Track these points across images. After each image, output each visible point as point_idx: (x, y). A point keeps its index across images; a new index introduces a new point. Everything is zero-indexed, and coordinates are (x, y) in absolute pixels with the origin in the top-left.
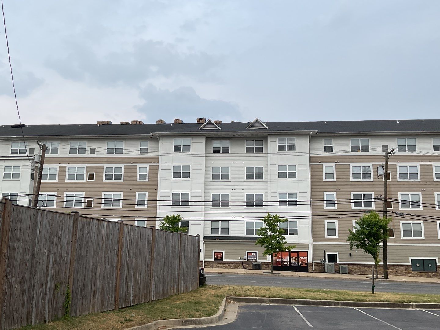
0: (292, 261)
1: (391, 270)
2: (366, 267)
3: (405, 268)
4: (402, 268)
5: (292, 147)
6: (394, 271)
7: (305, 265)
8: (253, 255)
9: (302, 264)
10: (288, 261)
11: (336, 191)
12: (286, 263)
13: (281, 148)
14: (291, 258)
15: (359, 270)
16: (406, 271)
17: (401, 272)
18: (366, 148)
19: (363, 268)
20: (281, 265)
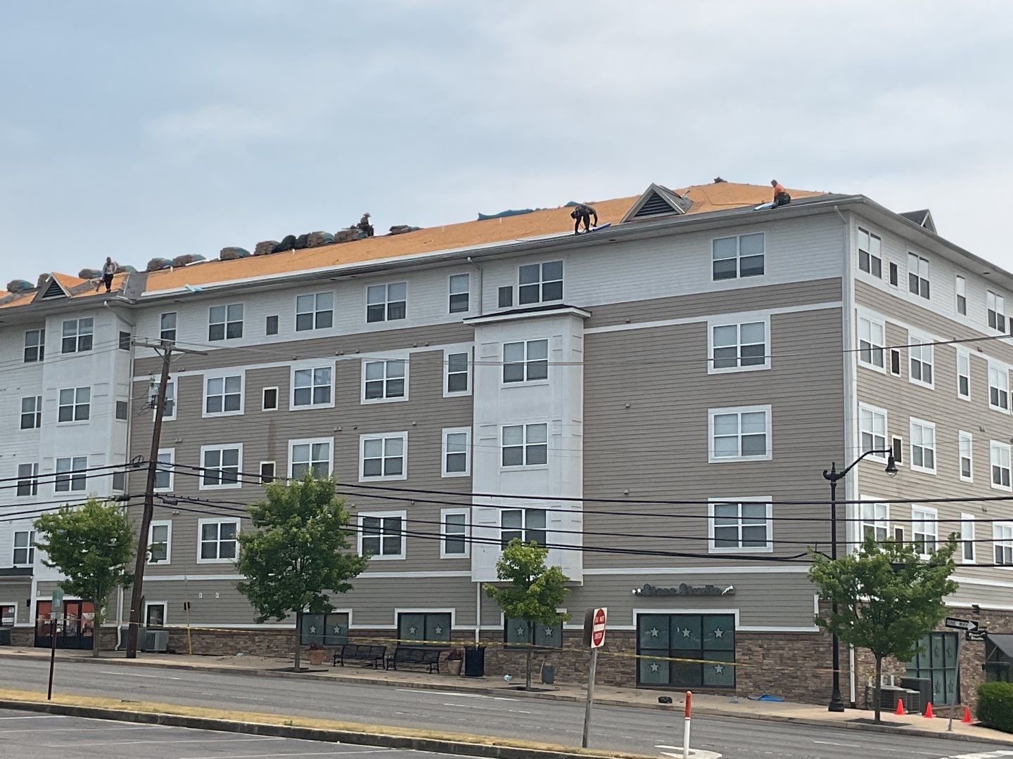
0: (68, 624)
1: (260, 642)
2: (214, 636)
3: (285, 637)
4: (279, 637)
5: (86, 343)
6: (264, 645)
7: (88, 634)
8: (10, 611)
9: (85, 631)
10: (63, 623)
11: (175, 445)
12: (58, 630)
13: (68, 346)
14: (68, 617)
15: (200, 643)
16: (287, 646)
17: (277, 648)
18: (235, 331)
19: (208, 639)
20: (49, 635)
